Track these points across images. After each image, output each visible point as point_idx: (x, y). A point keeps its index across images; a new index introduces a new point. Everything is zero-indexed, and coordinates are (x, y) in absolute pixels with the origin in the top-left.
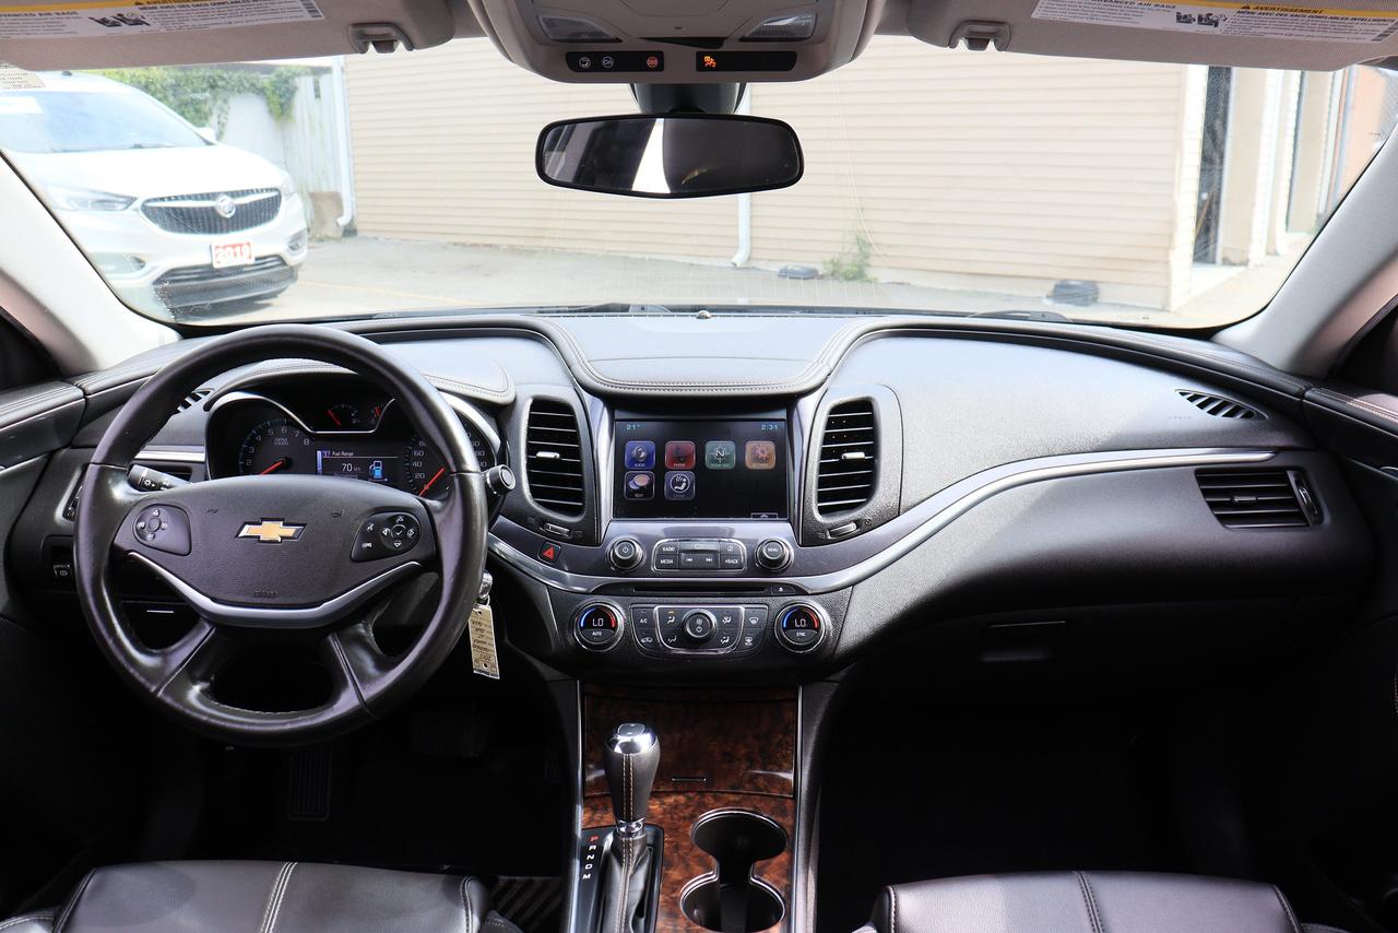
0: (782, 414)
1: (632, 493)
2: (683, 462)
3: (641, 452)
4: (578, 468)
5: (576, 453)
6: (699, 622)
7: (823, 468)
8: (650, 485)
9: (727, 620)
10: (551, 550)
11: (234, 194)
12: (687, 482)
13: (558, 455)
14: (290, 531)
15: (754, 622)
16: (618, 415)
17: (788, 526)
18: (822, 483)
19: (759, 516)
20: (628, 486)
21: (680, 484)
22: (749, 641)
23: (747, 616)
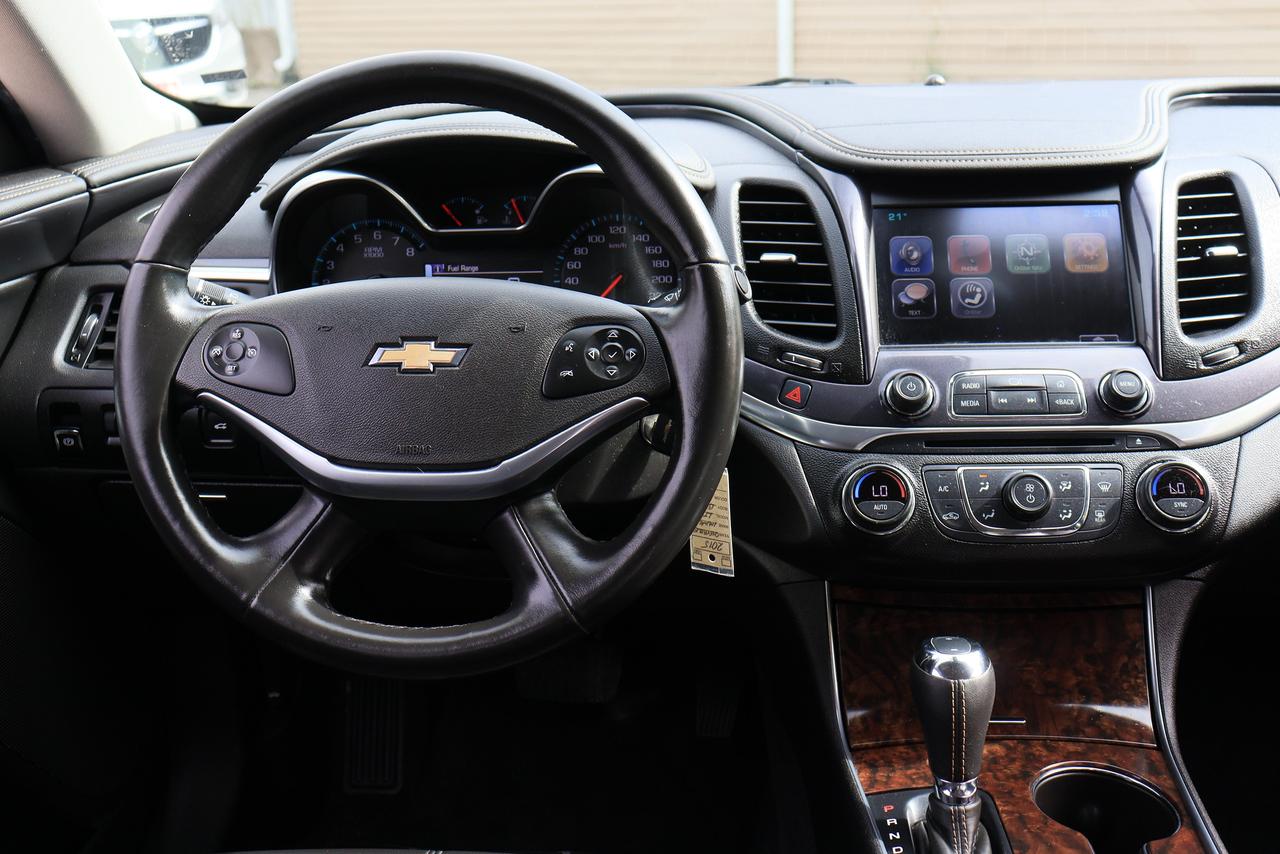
0: (1114, 194)
1: (904, 309)
2: (974, 264)
3: (912, 251)
4: (826, 274)
5: (821, 253)
6: (1030, 488)
7: (1182, 270)
8: (929, 298)
9: (1066, 486)
10: (797, 391)
11: (155, 22)
12: (982, 293)
13: (793, 257)
14: (447, 355)
15: (1105, 489)
16: (876, 200)
17: (1139, 352)
18: (1183, 289)
19: (1091, 340)
20: (898, 301)
21: (972, 295)
22: (1100, 515)
23: (1094, 482)
